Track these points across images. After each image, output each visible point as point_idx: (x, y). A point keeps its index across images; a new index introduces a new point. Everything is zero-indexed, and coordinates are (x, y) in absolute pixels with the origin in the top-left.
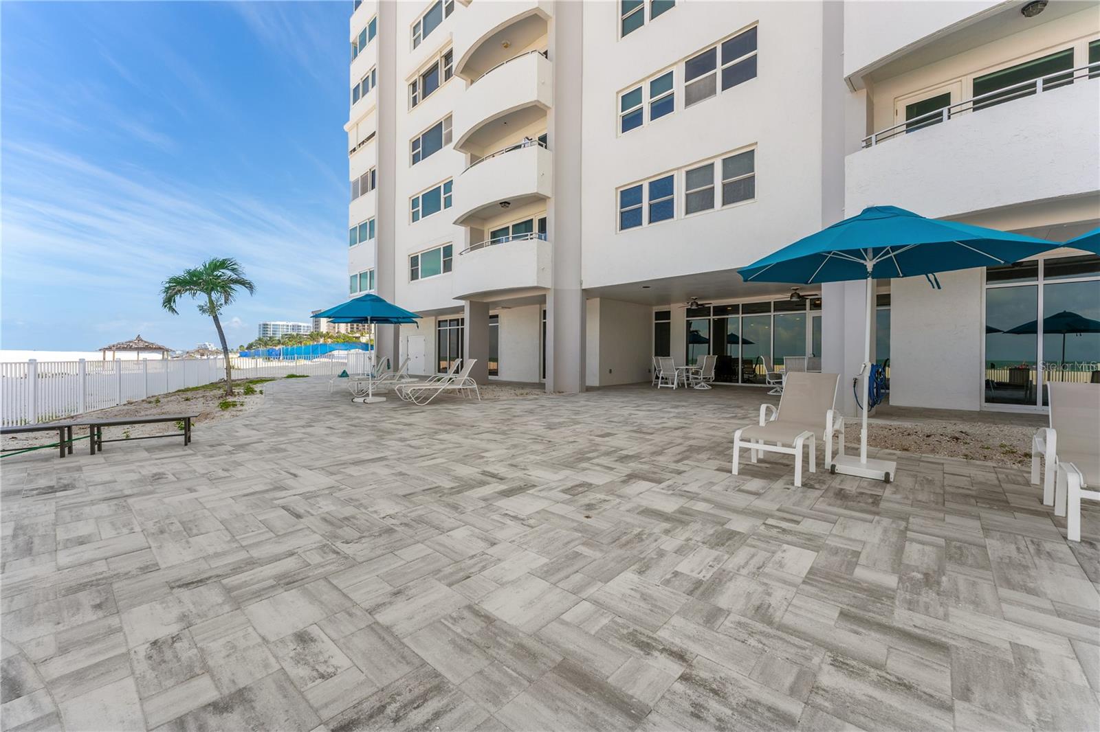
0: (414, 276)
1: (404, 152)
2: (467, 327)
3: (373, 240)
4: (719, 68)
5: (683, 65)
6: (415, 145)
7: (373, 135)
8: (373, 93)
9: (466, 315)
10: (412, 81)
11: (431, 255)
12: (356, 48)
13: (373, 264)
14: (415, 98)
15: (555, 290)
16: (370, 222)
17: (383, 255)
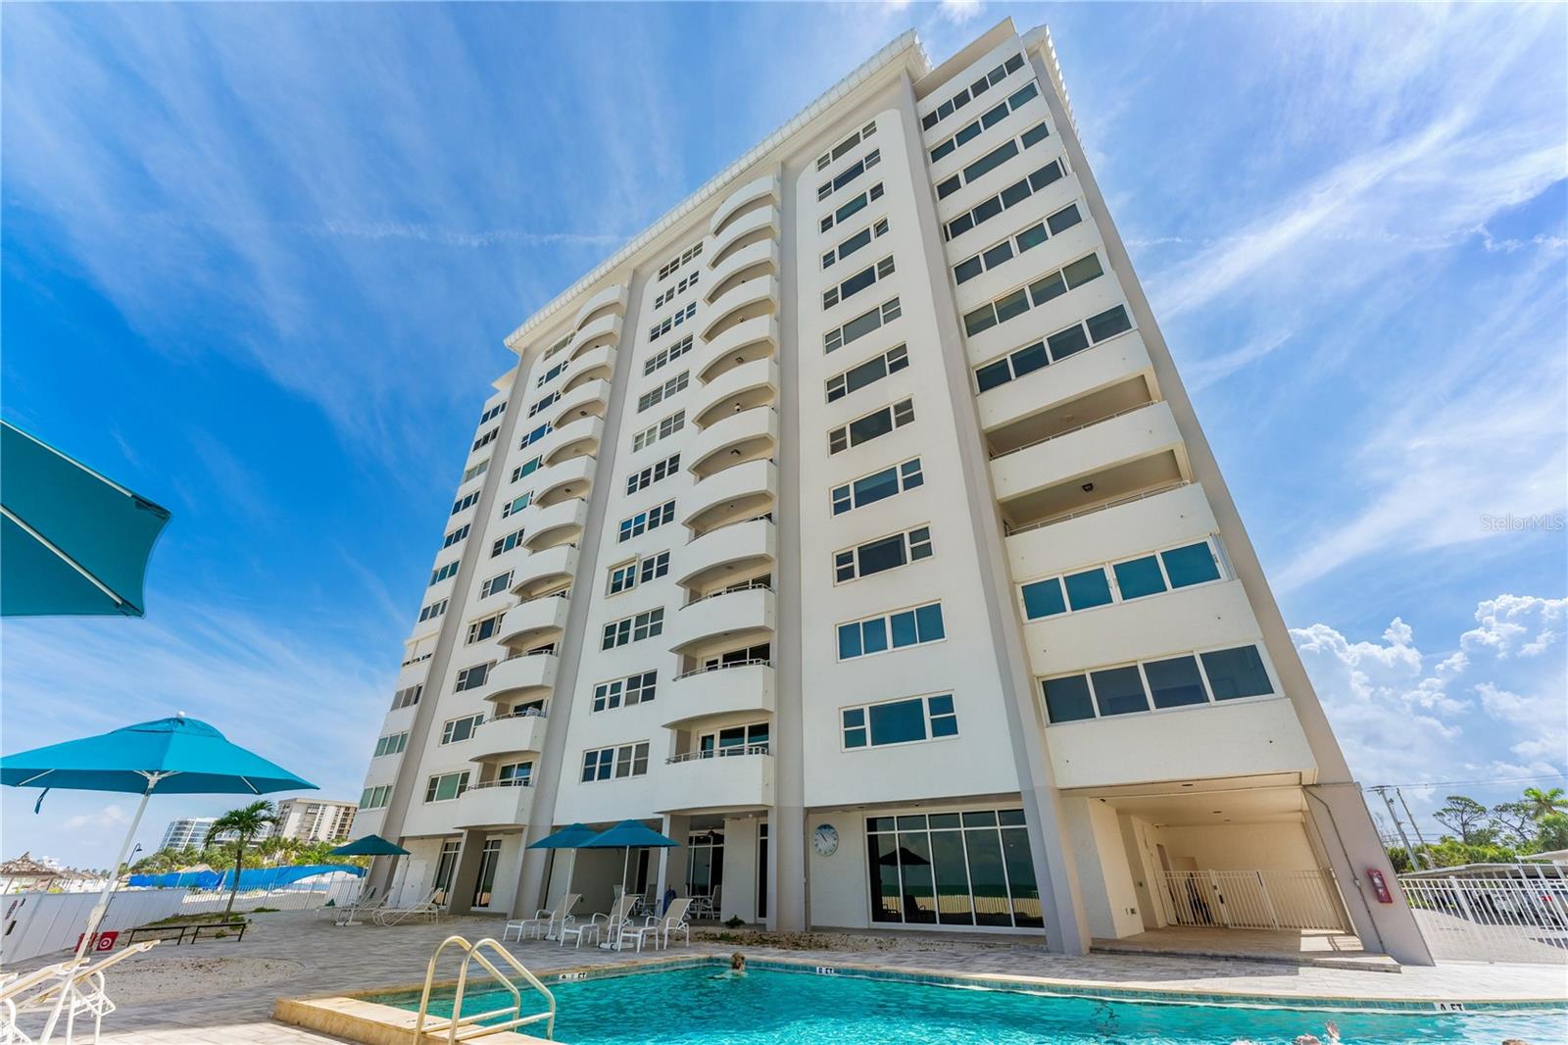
0: (430, 797)
1: (451, 679)
2: (461, 852)
3: (400, 754)
4: (641, 689)
5: (627, 679)
6: (462, 675)
7: (429, 656)
8: (439, 619)
9: (463, 841)
10: (473, 624)
11: (448, 779)
12: (436, 575)
13: (393, 779)
14: (472, 637)
15: (530, 827)
16: (403, 736)
17: (406, 772)
